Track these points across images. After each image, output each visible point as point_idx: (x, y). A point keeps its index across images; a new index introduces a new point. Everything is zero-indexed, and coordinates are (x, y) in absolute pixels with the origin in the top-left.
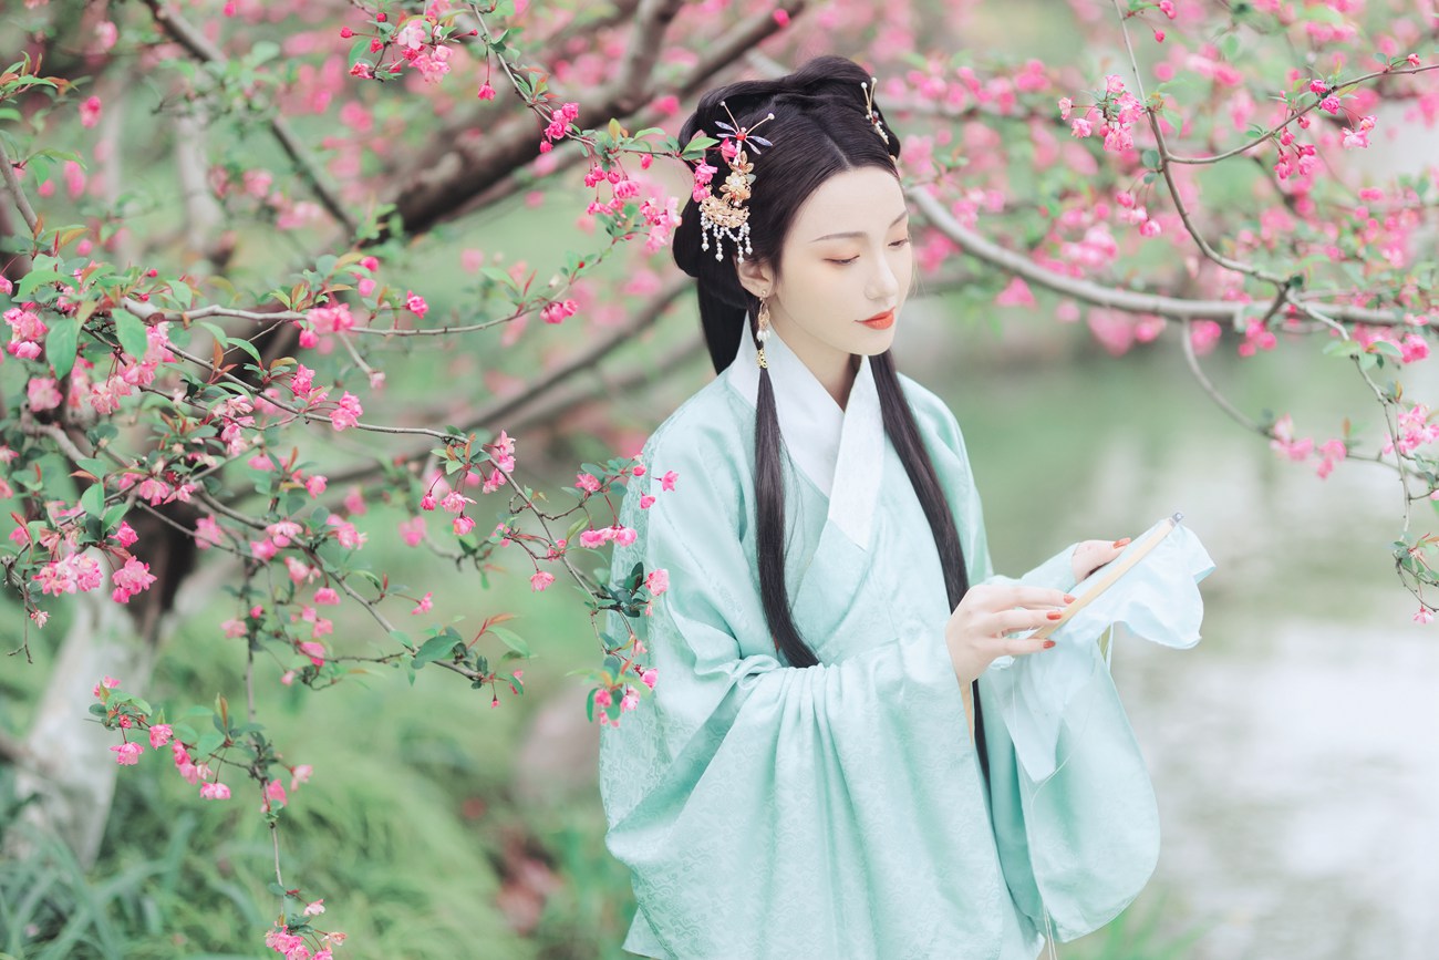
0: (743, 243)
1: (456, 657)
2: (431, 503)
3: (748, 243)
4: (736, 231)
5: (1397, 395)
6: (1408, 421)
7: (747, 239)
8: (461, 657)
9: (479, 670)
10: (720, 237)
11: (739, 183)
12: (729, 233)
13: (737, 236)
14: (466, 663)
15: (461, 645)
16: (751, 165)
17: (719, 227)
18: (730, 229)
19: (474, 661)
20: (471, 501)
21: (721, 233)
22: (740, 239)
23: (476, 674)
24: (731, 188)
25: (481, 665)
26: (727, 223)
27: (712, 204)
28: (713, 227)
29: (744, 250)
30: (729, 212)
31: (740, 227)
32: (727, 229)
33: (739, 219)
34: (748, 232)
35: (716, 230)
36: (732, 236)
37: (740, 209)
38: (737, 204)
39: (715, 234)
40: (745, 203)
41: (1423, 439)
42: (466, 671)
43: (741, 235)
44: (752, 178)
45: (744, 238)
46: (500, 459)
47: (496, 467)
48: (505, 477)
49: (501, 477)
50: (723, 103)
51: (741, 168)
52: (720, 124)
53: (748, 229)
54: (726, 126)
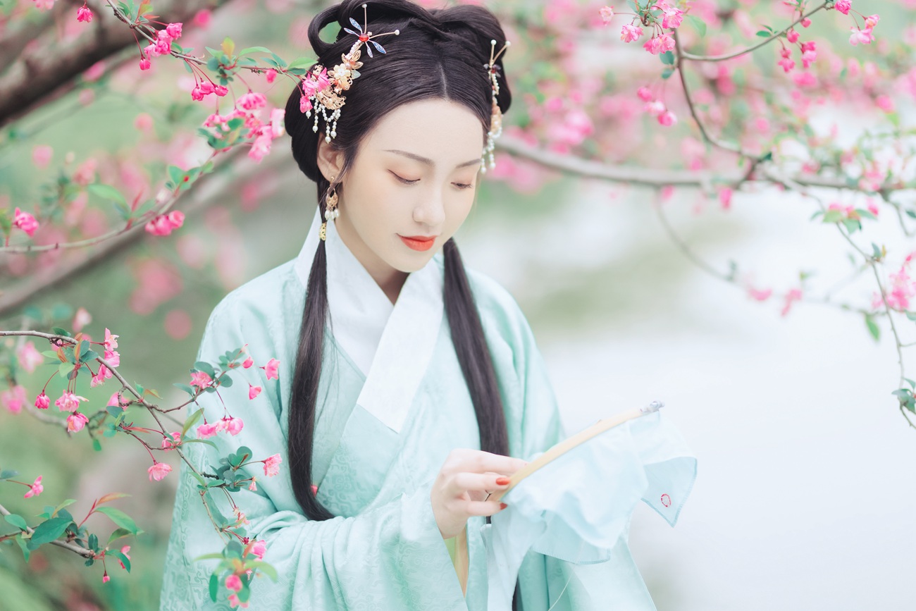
0: (331, 124)
1: (69, 536)
2: (45, 402)
3: (334, 127)
4: (329, 112)
7: (335, 123)
8: (73, 535)
9: (91, 548)
10: (318, 112)
11: (344, 73)
12: (324, 111)
13: (328, 117)
14: (78, 541)
15: (73, 525)
16: (361, 64)
17: (319, 103)
18: (326, 109)
19: (85, 538)
20: (83, 399)
21: (320, 109)
22: (330, 120)
23: (88, 552)
24: (336, 76)
25: (93, 542)
26: (325, 101)
28: (315, 101)
30: (330, 94)
31: (333, 111)
32: (323, 107)
33: (335, 103)
34: (337, 118)
36: (325, 115)
37: (339, 96)
38: (337, 90)
39: (315, 107)
40: (344, 93)
42: (79, 549)
43: (332, 117)
44: (357, 75)
45: (333, 121)
46: (106, 356)
47: (102, 363)
48: (113, 372)
49: (107, 371)
50: (365, 6)
51: (351, 63)
52: (352, 21)
53: (339, 115)
54: (356, 25)
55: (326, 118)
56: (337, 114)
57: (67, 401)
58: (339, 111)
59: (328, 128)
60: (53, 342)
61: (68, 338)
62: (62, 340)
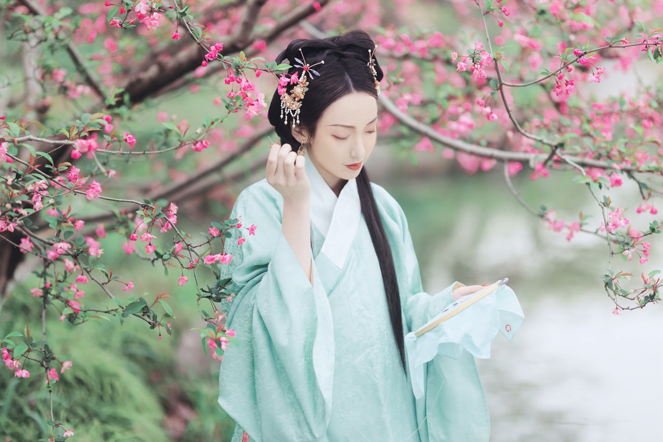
0: (296, 118)
1: (144, 313)
2: (135, 237)
3: (298, 118)
4: (294, 112)
5: (608, 203)
6: (613, 216)
7: (298, 116)
8: (146, 313)
9: (154, 320)
10: (287, 113)
11: (300, 90)
12: (291, 112)
13: (294, 114)
14: (148, 316)
15: (146, 307)
16: (308, 83)
17: (288, 108)
18: (292, 110)
19: (151, 315)
20: (155, 237)
21: (288, 112)
22: (295, 116)
23: (152, 322)
24: (295, 92)
25: (155, 317)
26: (291, 107)
27: (286, 97)
28: (285, 108)
29: (296, 121)
30: (293, 102)
31: (296, 110)
32: (290, 110)
33: (297, 106)
34: (298, 113)
35: (286, 109)
36: (292, 114)
38: (297, 99)
39: (286, 111)
40: (301, 100)
41: (620, 225)
42: (148, 320)
43: (296, 114)
44: (307, 89)
45: (296, 116)
46: (169, 217)
47: (167, 220)
48: (172, 225)
49: (170, 225)
50: (300, 50)
51: (303, 84)
52: (297, 59)
53: (300, 112)
54: (299, 61)
55: (293, 115)
56: (298, 111)
57: (146, 237)
58: (299, 109)
59: (294, 120)
60: (143, 207)
61: (151, 206)
62: (148, 206)
